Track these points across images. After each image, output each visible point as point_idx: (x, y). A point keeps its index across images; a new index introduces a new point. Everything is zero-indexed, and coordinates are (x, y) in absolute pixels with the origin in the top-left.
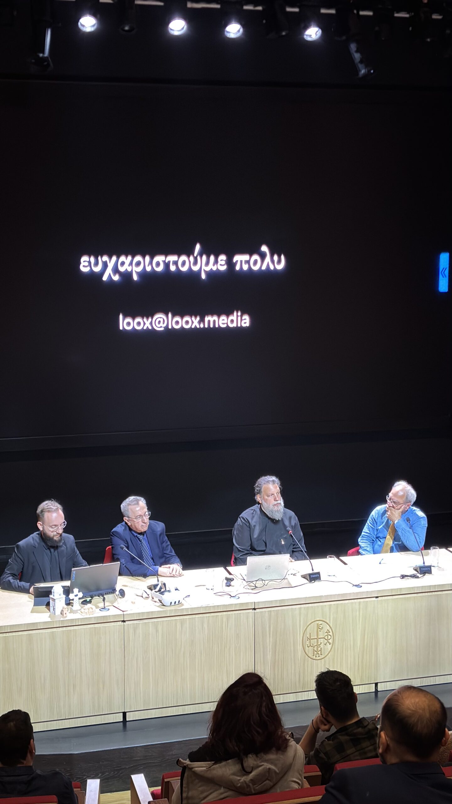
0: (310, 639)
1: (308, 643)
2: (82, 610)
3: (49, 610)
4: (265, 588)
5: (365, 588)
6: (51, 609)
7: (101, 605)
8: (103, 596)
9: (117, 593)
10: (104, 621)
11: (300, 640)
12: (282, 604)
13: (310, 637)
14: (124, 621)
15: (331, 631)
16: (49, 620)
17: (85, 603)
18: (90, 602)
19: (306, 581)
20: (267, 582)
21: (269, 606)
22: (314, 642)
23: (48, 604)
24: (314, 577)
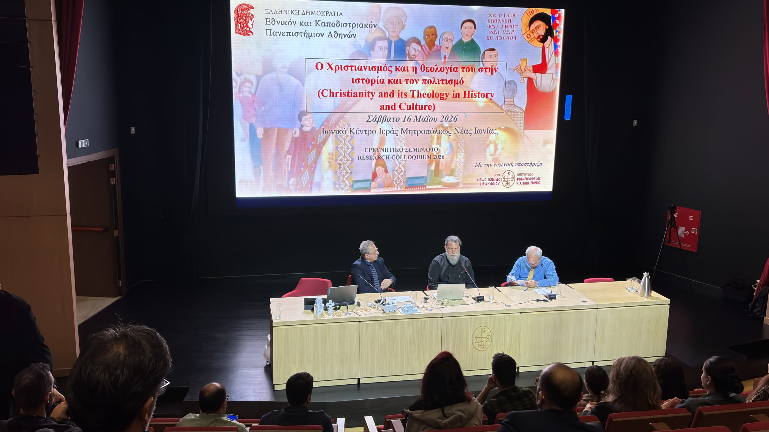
0: (477, 338)
1: (475, 340)
2: (334, 314)
3: (313, 313)
4: (449, 305)
5: (513, 307)
6: (315, 312)
7: (346, 311)
8: (347, 305)
9: (356, 304)
10: (348, 321)
11: (470, 338)
12: (460, 315)
13: (477, 336)
14: (360, 322)
15: (490, 333)
16: (314, 319)
17: (335, 309)
18: (339, 309)
19: (475, 301)
20: (450, 301)
21: (452, 316)
22: (480, 340)
23: (313, 310)
24: (480, 299)
